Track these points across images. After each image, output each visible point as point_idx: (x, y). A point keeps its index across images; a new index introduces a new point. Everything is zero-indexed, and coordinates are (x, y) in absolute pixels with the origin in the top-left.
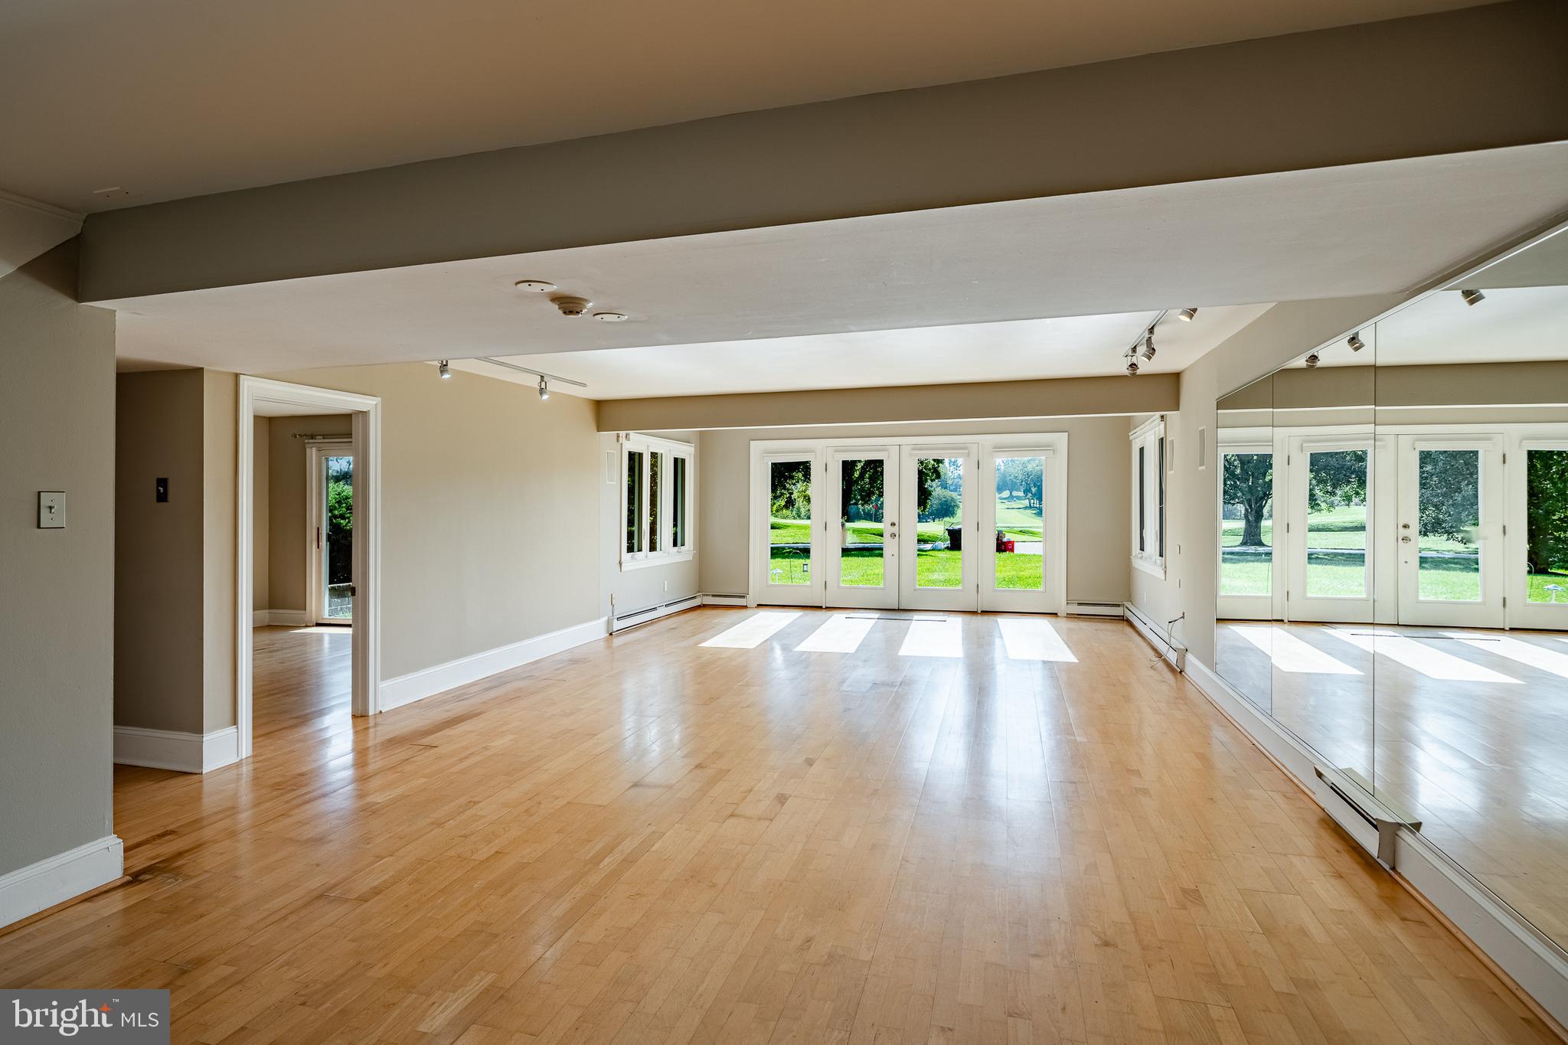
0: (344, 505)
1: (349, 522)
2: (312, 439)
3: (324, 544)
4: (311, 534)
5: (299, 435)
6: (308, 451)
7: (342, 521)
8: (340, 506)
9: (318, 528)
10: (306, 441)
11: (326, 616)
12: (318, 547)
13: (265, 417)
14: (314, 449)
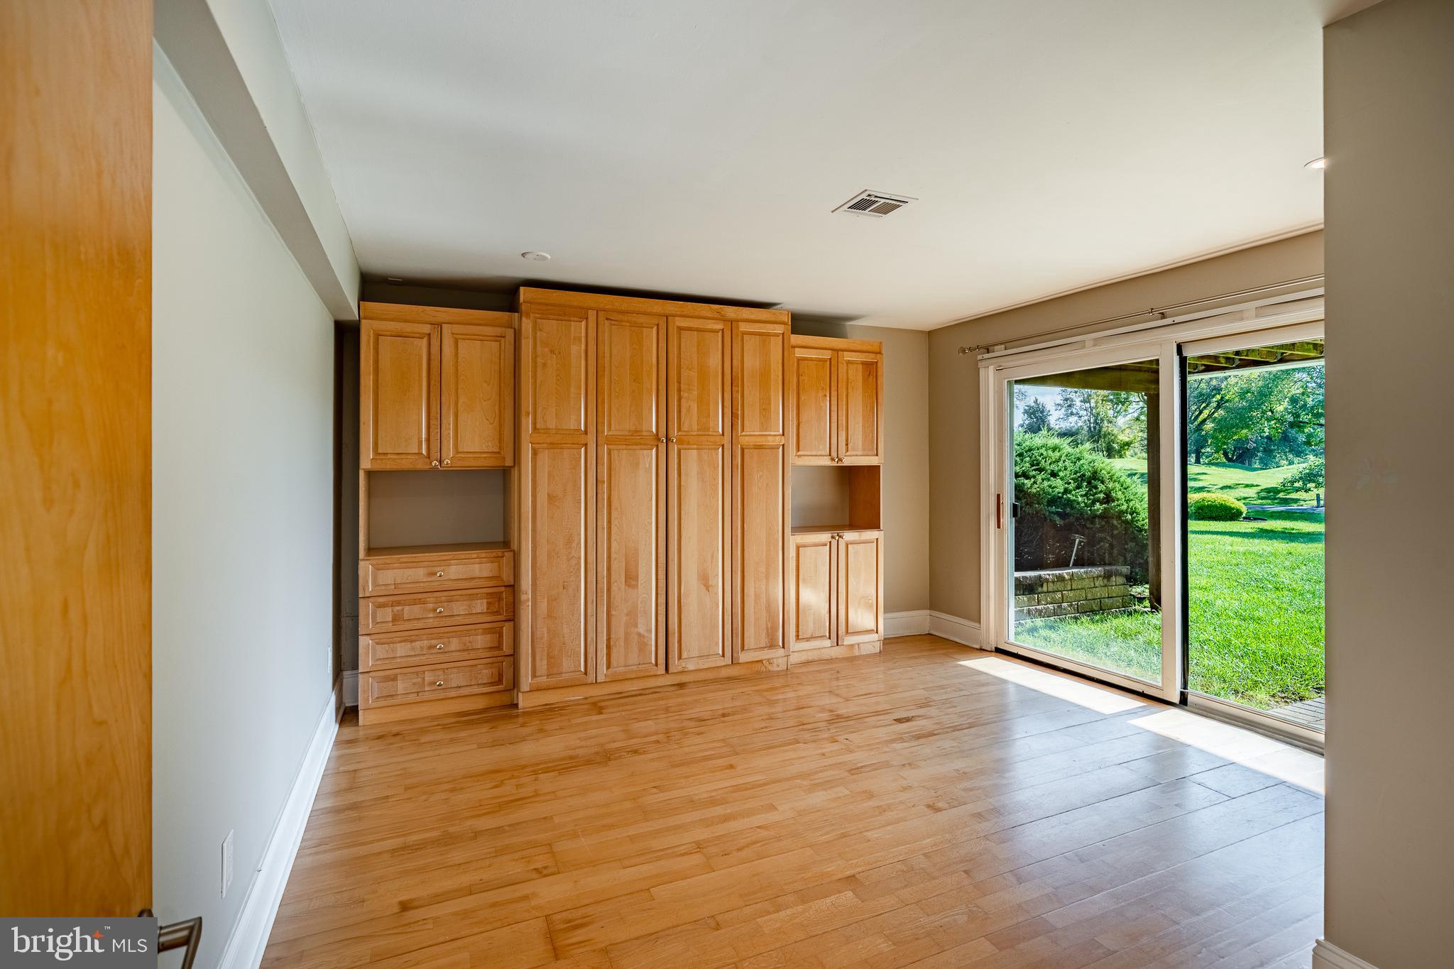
0: (1028, 459)
1: (1035, 483)
2: (988, 352)
3: (1008, 521)
4: (988, 506)
5: (970, 349)
6: (982, 372)
7: (1026, 481)
8: (1022, 460)
9: (998, 496)
10: (980, 357)
11: (1012, 639)
12: (999, 527)
13: (922, 332)
14: (991, 368)
